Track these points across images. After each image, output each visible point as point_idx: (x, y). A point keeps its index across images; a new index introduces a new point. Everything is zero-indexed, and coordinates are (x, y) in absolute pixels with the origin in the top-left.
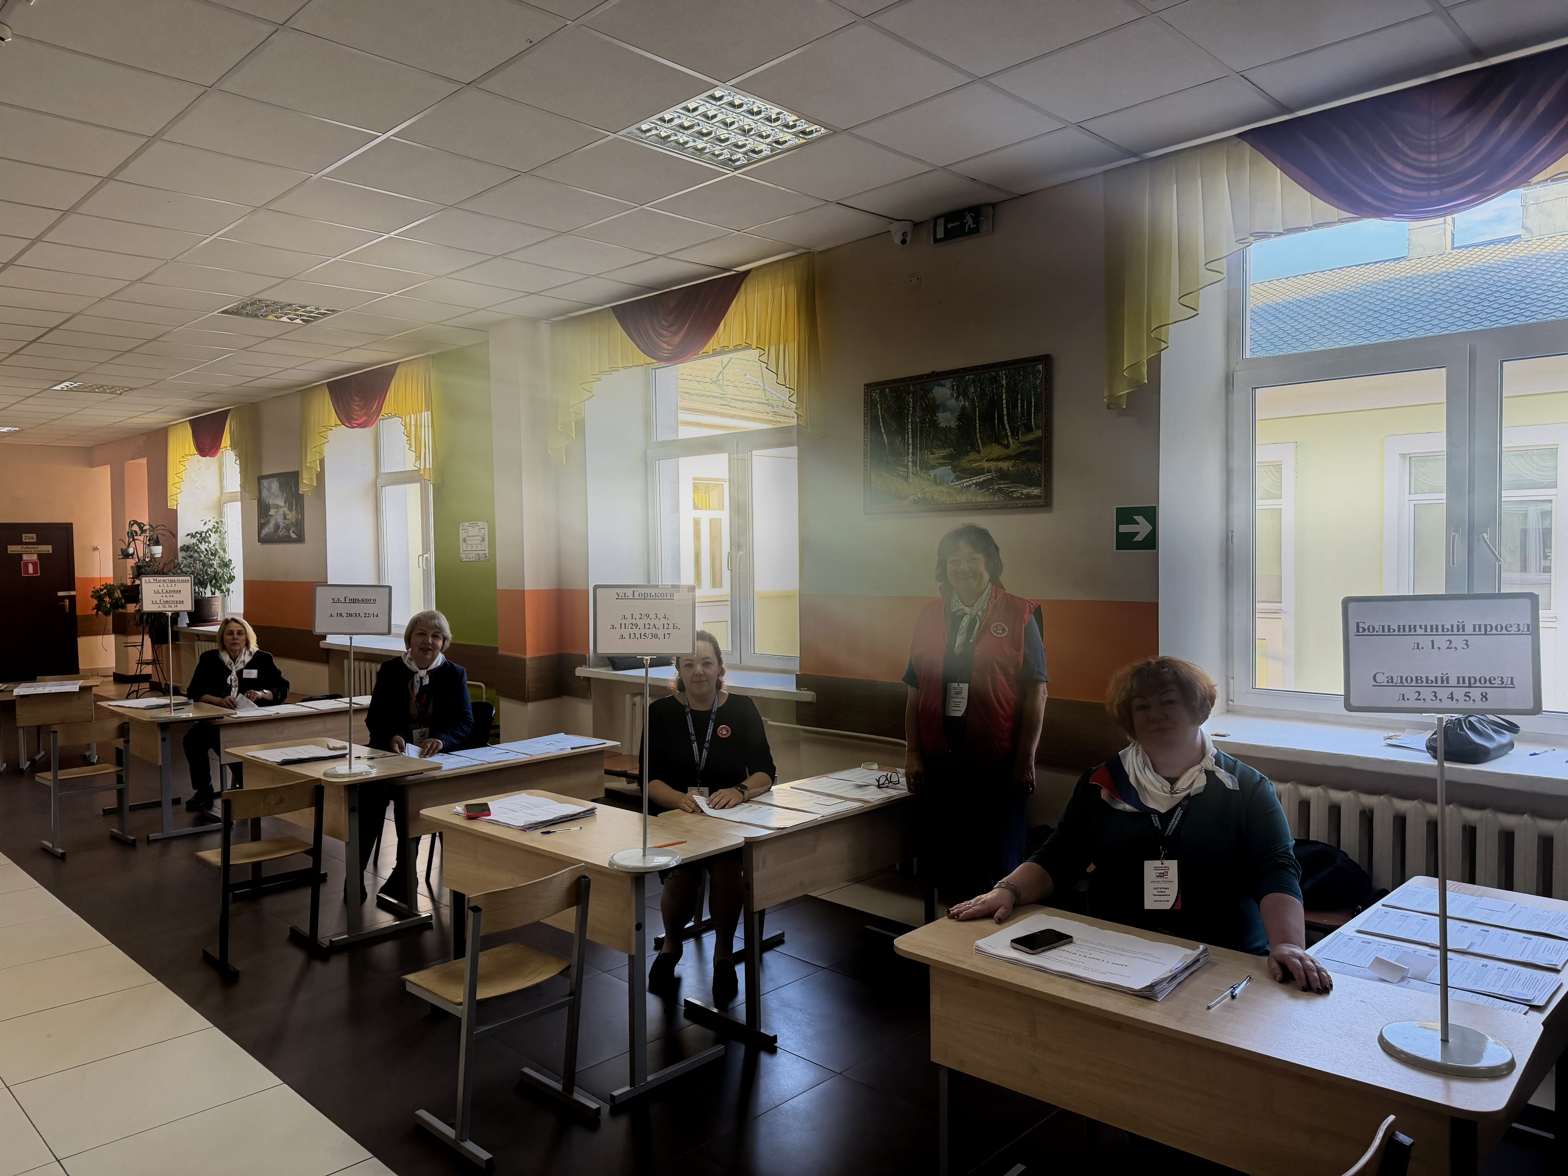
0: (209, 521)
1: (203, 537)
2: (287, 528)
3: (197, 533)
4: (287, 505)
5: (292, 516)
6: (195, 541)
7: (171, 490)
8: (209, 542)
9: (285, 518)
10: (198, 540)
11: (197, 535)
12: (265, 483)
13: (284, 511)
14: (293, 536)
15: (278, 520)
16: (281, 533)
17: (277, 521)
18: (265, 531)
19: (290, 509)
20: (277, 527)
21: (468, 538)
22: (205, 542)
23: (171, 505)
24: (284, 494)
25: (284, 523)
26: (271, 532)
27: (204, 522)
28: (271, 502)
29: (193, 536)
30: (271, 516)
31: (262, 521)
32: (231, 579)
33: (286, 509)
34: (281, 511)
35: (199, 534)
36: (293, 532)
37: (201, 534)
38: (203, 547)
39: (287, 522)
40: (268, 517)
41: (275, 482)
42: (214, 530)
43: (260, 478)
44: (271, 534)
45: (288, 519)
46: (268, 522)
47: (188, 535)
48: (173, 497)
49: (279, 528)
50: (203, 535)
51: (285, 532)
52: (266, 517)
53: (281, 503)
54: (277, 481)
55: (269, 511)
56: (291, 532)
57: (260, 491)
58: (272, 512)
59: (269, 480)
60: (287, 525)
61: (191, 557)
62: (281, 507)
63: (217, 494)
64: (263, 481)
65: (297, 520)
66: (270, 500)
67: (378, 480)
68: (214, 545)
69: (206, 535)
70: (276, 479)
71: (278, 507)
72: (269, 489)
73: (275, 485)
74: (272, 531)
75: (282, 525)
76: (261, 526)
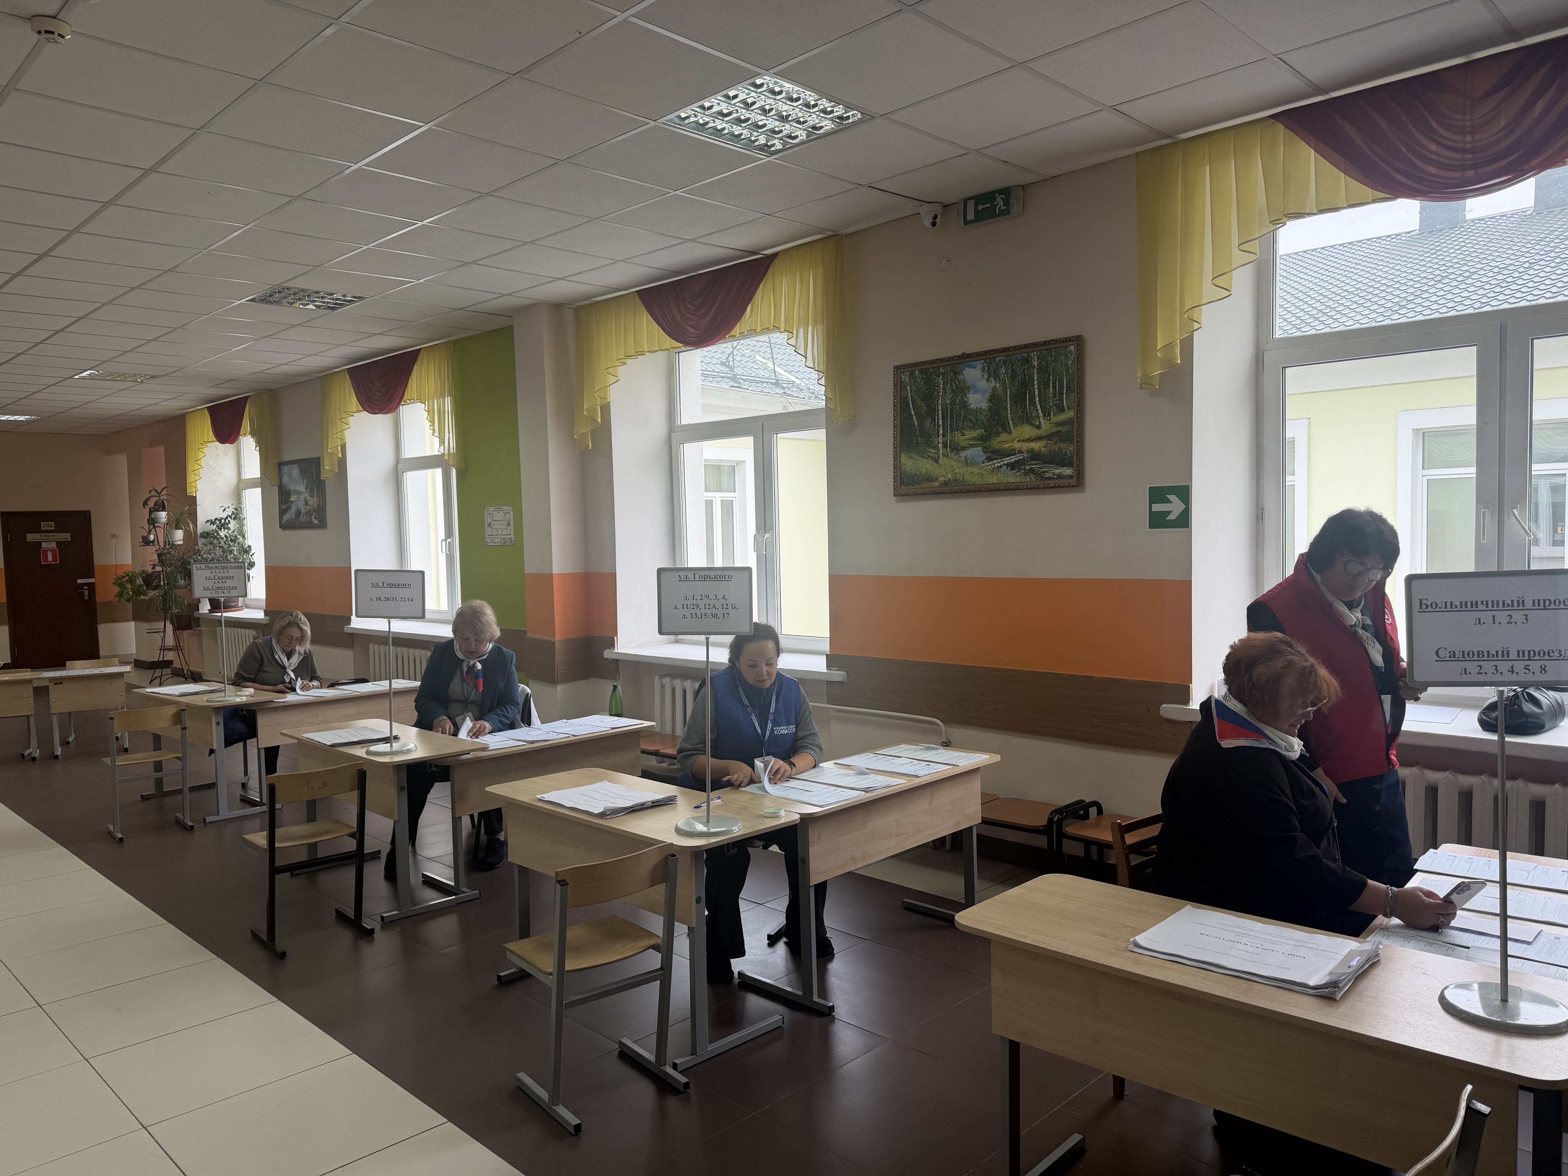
0: (228, 507)
1: (222, 524)
2: (309, 514)
3: (216, 519)
4: (308, 491)
5: (313, 502)
6: (214, 527)
7: (190, 478)
8: (229, 529)
9: (306, 504)
10: (217, 526)
11: (217, 521)
12: (286, 469)
13: (305, 497)
14: (315, 521)
15: (300, 506)
16: (303, 518)
17: (298, 507)
18: (287, 517)
19: (312, 495)
20: (298, 513)
21: (493, 523)
22: (225, 529)
23: (190, 491)
24: (305, 481)
25: (306, 508)
26: (292, 518)
27: (223, 508)
28: (292, 488)
29: (213, 523)
30: (292, 502)
31: (284, 507)
32: (252, 565)
33: (307, 495)
34: (302, 497)
35: (219, 520)
36: (315, 518)
38: (223, 533)
39: (308, 508)
40: (290, 504)
41: (296, 468)
42: (233, 516)
43: (281, 464)
44: (292, 520)
45: (310, 505)
46: (289, 508)
47: (208, 521)
48: (192, 484)
49: (301, 514)
50: (223, 521)
51: (307, 518)
52: (287, 503)
53: (302, 488)
54: (298, 467)
55: (290, 498)
56: (313, 518)
57: (281, 478)
58: (293, 498)
59: (289, 466)
60: (309, 510)
61: (211, 543)
62: (302, 493)
63: (233, 481)
64: (283, 467)
65: (319, 506)
66: (291, 486)
67: (399, 466)
68: (233, 532)
69: (225, 521)
70: (297, 465)
71: (298, 493)
72: (290, 476)
73: (295, 471)
74: (294, 517)
75: (303, 511)
76: (282, 513)
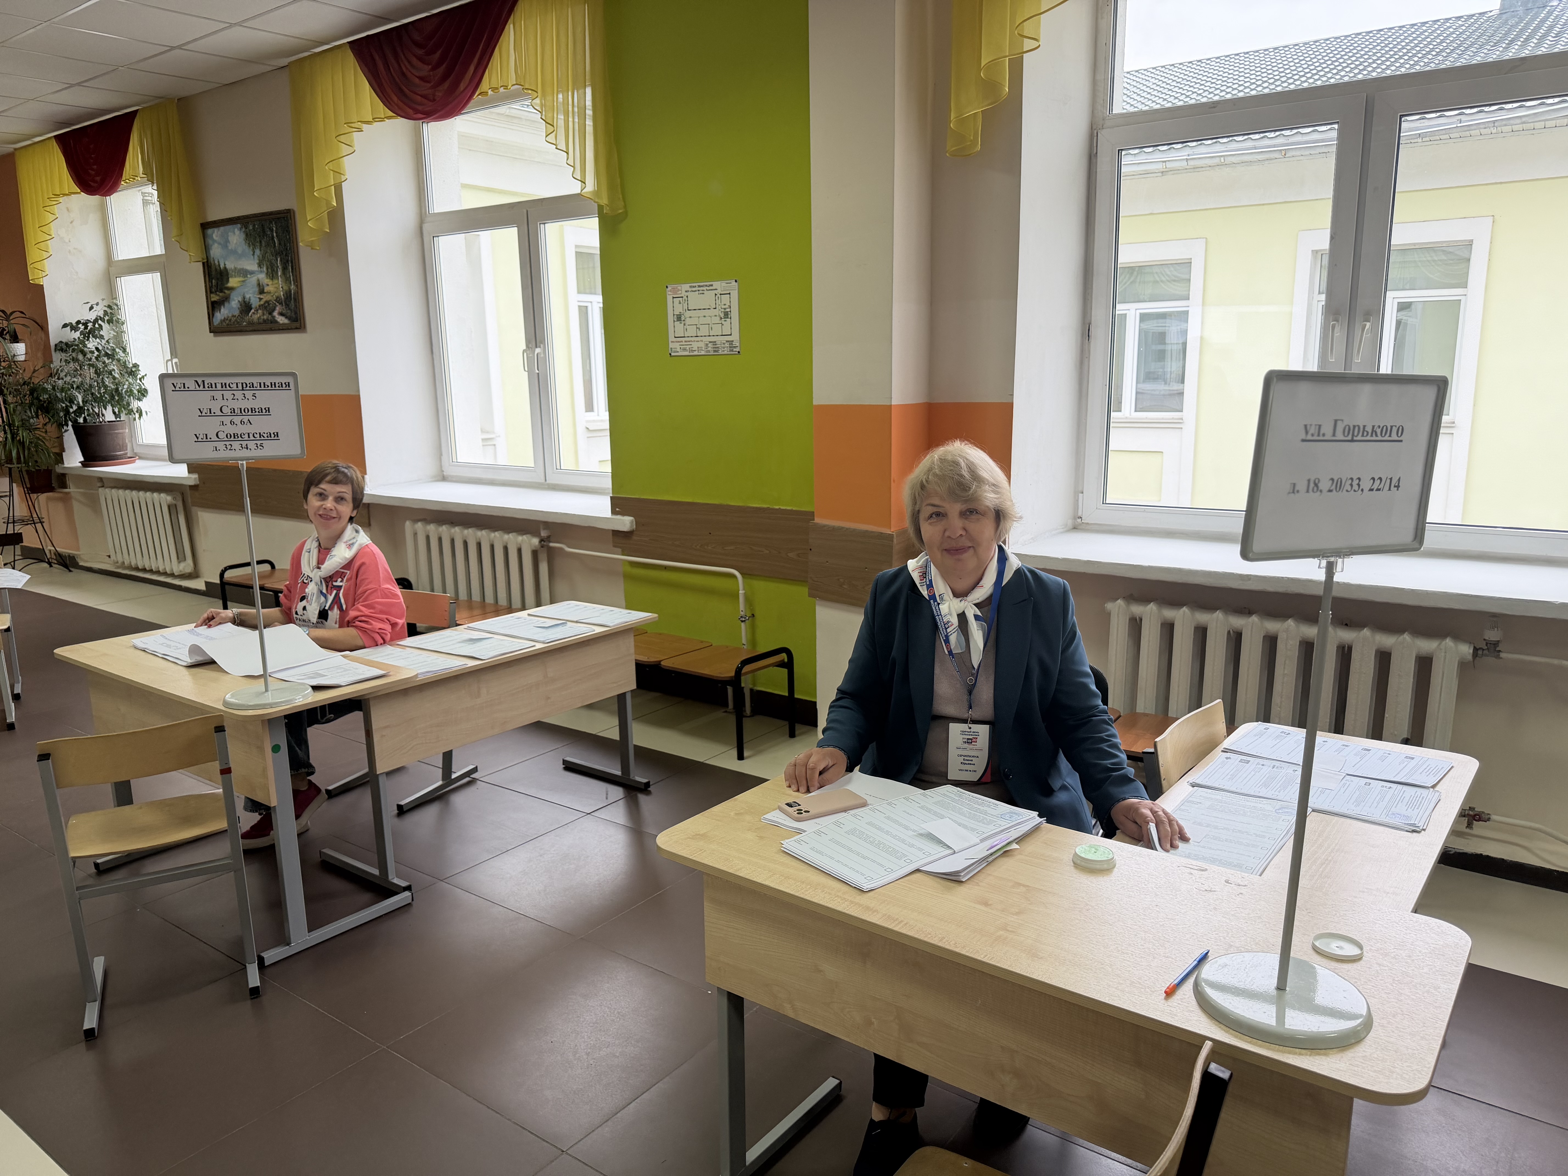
0: (97, 304)
1: (90, 330)
2: (268, 307)
3: (78, 322)
4: (265, 269)
5: (276, 287)
6: (77, 335)
7: (32, 254)
8: (102, 337)
9: (262, 291)
10: (81, 333)
11: (80, 326)
12: (215, 234)
13: (258, 280)
14: (281, 320)
15: (247, 296)
16: (256, 316)
17: (244, 298)
18: (222, 314)
19: (272, 275)
20: (246, 307)
21: (688, 314)
22: (95, 337)
23: (33, 276)
24: (258, 252)
25: (260, 299)
27: (89, 305)
28: (230, 265)
29: (74, 328)
30: (232, 289)
31: (215, 298)
32: (143, 393)
33: (262, 277)
34: (253, 280)
35: (83, 324)
36: (281, 314)
37: (85, 324)
38: (92, 344)
39: (266, 297)
40: (226, 291)
41: (237, 232)
42: (107, 318)
43: (205, 226)
44: (233, 319)
45: (269, 293)
46: (227, 299)
47: (65, 326)
48: (35, 265)
49: (251, 309)
50: (90, 325)
51: (263, 314)
52: (221, 291)
53: (251, 264)
54: (241, 229)
55: (228, 281)
56: (275, 314)
57: (207, 248)
58: (233, 282)
59: (222, 228)
60: (267, 302)
61: (75, 360)
62: (252, 273)
63: (100, 264)
64: (210, 231)
65: (288, 295)
66: (227, 263)
67: (426, 227)
68: (107, 341)
69: (94, 325)
70: (239, 226)
71: (245, 273)
72: (225, 244)
73: (236, 237)
75: (255, 302)
76: (213, 307)
